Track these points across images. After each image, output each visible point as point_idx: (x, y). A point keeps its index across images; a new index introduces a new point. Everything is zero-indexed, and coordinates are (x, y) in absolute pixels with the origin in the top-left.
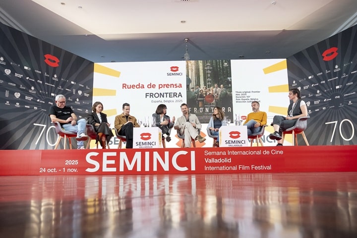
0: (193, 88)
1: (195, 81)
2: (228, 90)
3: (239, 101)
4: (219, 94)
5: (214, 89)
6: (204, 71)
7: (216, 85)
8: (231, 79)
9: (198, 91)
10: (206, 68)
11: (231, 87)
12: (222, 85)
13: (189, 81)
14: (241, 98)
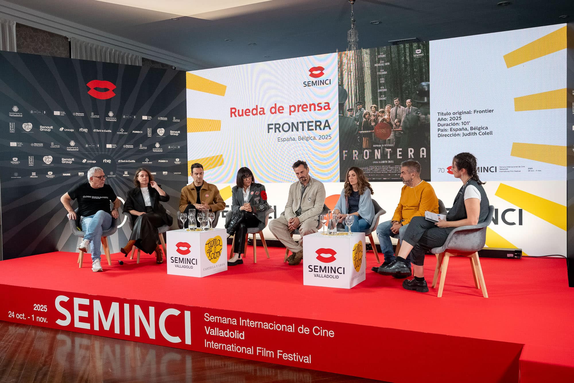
0: (352, 109)
1: (356, 95)
2: (422, 109)
3: (444, 133)
4: (402, 120)
5: (393, 110)
6: (374, 70)
7: (396, 101)
8: (428, 86)
9: (361, 115)
10: (376, 65)
11: (428, 104)
12: (408, 101)
13: (343, 95)
14: (448, 128)
